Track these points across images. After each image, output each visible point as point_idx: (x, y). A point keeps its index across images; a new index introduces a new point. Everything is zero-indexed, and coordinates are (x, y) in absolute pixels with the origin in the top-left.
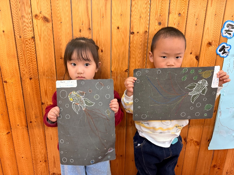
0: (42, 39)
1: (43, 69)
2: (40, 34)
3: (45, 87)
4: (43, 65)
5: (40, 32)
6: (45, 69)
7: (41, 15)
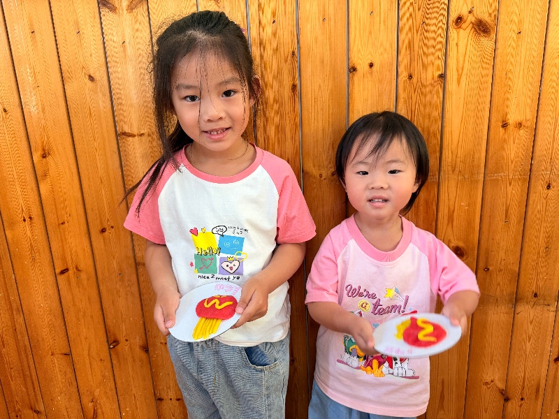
0: (464, 78)
1: (454, 157)
2: (461, 66)
3: (452, 203)
4: (454, 147)
5: (461, 62)
6: (459, 155)
7: (471, 18)
